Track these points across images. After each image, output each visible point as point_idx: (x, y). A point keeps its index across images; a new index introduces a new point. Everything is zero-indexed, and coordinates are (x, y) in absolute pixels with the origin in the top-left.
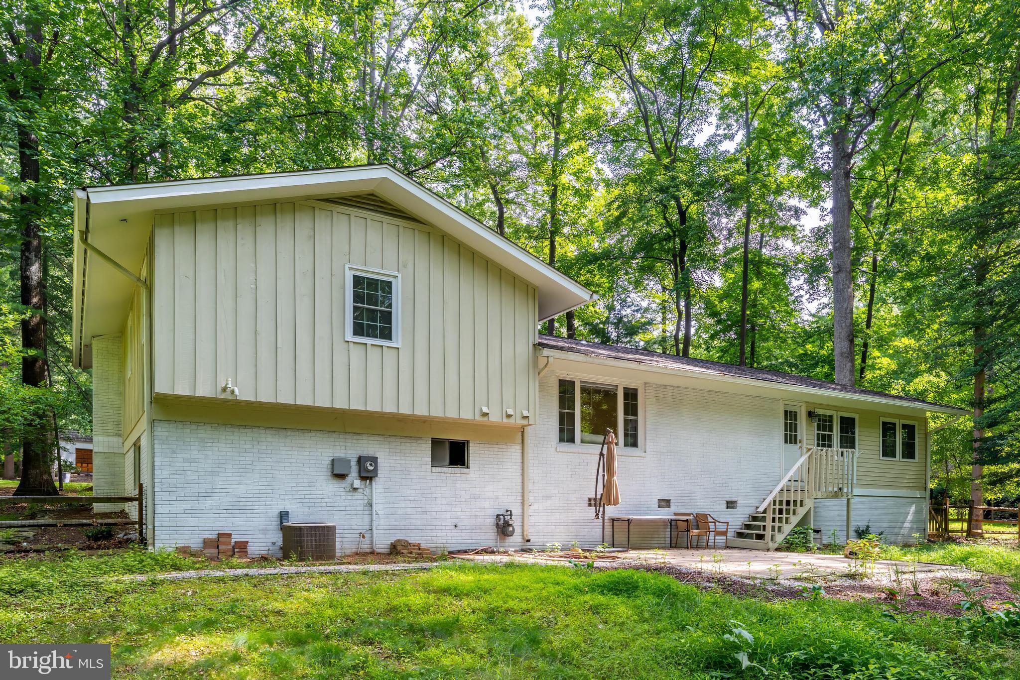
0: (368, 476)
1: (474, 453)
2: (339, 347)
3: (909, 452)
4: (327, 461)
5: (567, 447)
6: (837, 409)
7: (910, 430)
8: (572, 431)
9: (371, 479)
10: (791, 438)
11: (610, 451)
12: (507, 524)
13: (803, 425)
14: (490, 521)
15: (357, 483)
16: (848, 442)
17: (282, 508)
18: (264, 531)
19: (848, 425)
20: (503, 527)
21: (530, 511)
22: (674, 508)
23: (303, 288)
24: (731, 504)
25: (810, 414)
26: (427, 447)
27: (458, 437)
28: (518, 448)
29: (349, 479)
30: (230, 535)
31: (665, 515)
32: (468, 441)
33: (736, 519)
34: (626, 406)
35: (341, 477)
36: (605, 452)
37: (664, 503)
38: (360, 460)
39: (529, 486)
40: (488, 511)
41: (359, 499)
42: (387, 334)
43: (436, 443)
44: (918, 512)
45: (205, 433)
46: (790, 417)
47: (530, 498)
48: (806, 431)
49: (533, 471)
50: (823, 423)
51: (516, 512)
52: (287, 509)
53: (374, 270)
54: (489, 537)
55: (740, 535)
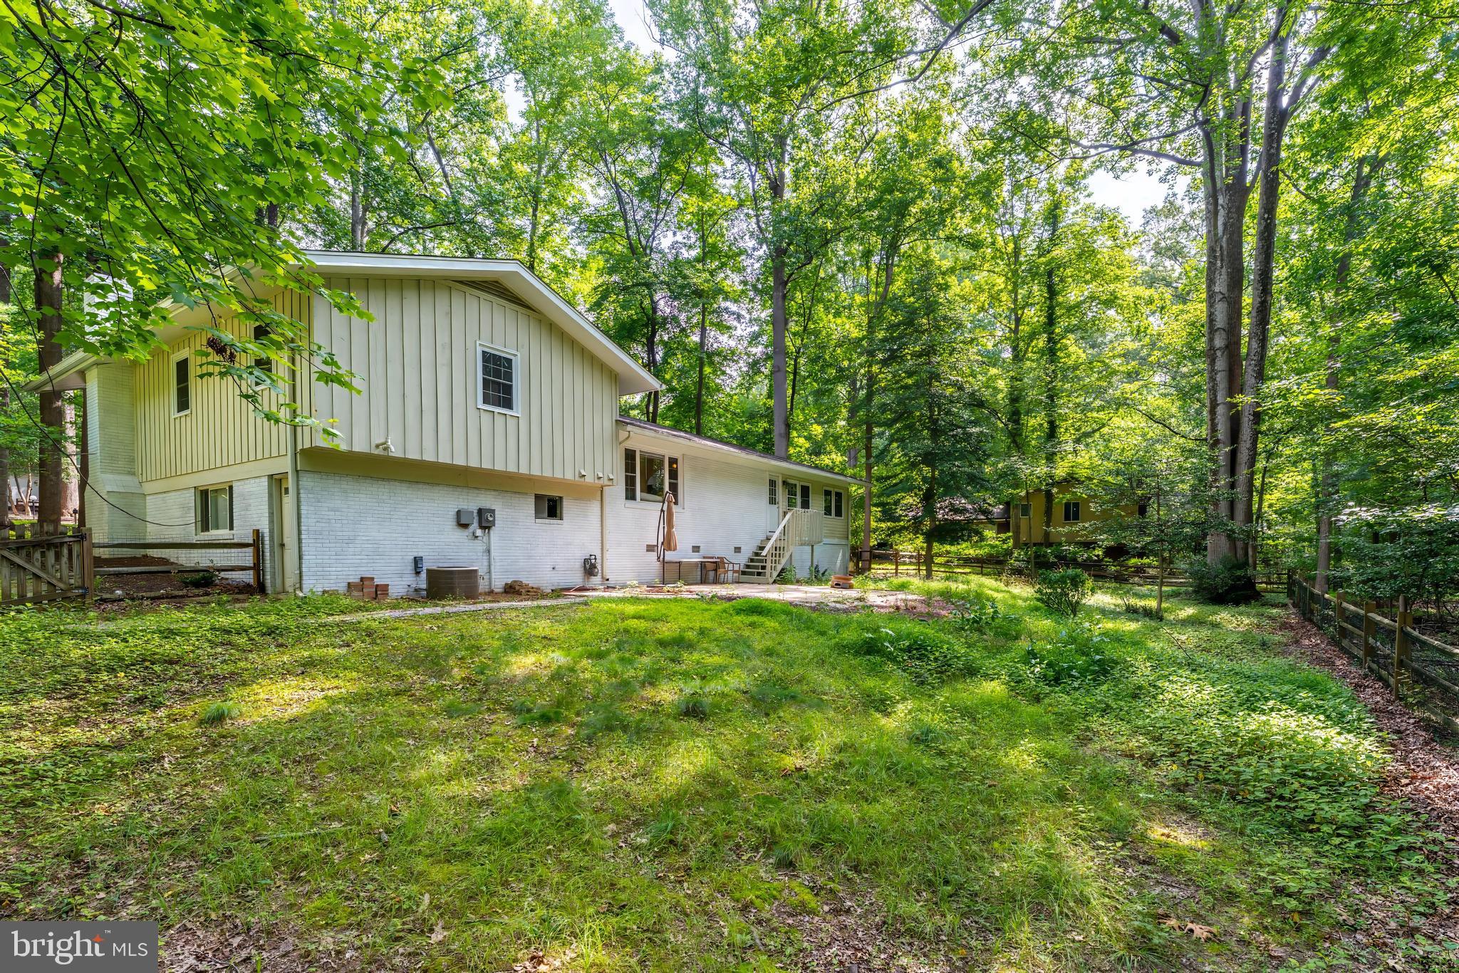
0: (486, 526)
1: (568, 507)
2: (472, 413)
3: (839, 513)
4: (452, 513)
5: (630, 503)
6: (799, 479)
7: (839, 495)
8: (634, 491)
9: (489, 528)
10: (773, 501)
11: (669, 509)
12: (593, 566)
13: (780, 490)
14: (578, 565)
15: (479, 532)
16: (805, 505)
17: (416, 554)
18: (401, 575)
19: (805, 491)
20: (590, 568)
21: (607, 555)
22: (702, 552)
23: (442, 359)
24: (738, 550)
25: (784, 483)
26: (532, 501)
27: (554, 493)
28: (598, 504)
29: (471, 528)
30: (372, 579)
31: (696, 558)
32: (561, 498)
33: (742, 559)
34: (670, 471)
35: (465, 526)
36: (665, 508)
37: (696, 549)
38: (480, 512)
39: (607, 536)
40: (578, 555)
41: (479, 546)
42: (508, 404)
43: (538, 498)
44: (844, 555)
45: (348, 484)
46: (772, 483)
47: (607, 546)
48: (781, 495)
49: (609, 522)
50: (790, 487)
51: (599, 557)
52: (420, 554)
53: (500, 348)
54: (577, 578)
55: (744, 573)
